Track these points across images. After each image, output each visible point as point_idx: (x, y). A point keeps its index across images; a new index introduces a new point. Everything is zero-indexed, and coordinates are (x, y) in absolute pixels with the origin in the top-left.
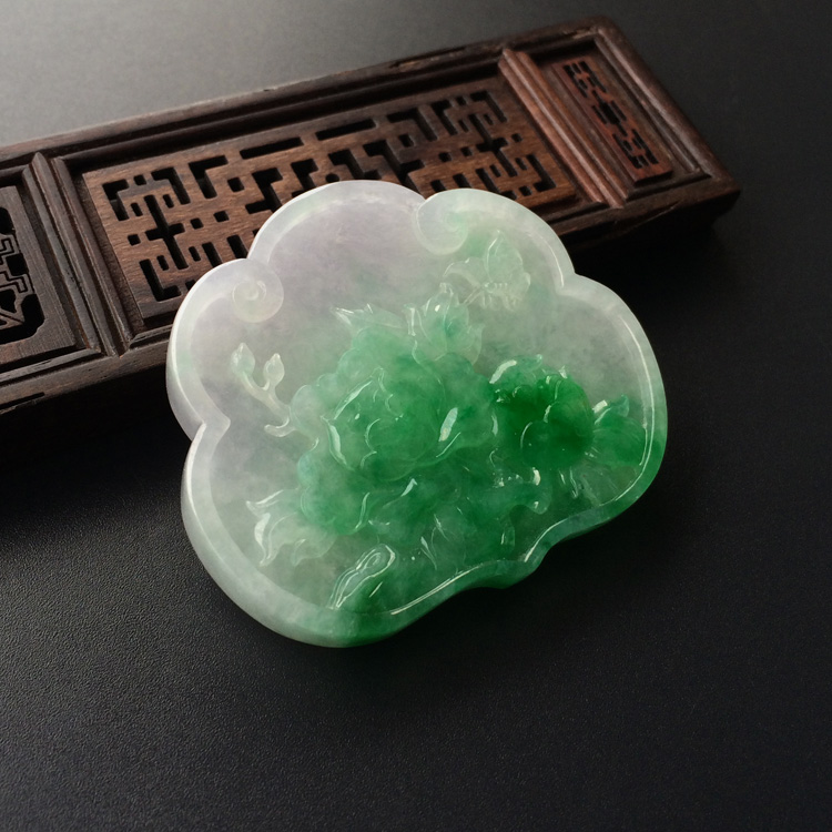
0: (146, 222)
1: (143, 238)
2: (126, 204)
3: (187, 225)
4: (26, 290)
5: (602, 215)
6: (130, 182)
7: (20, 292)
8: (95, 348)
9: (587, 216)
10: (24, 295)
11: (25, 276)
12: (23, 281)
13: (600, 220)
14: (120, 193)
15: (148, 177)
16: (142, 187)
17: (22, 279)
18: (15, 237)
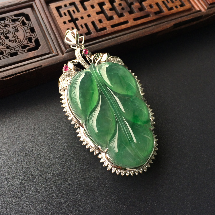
0: (68, 18)
1: (67, 22)
2: (62, 13)
3: (79, 18)
4: (35, 37)
5: (200, 13)
6: (63, 6)
7: (33, 37)
8: (56, 53)
9: (195, 14)
10: (35, 38)
11: (35, 33)
12: (34, 35)
13: (199, 15)
14: (60, 10)
15: (68, 5)
16: (66, 8)
17: (34, 34)
18: (31, 22)
